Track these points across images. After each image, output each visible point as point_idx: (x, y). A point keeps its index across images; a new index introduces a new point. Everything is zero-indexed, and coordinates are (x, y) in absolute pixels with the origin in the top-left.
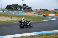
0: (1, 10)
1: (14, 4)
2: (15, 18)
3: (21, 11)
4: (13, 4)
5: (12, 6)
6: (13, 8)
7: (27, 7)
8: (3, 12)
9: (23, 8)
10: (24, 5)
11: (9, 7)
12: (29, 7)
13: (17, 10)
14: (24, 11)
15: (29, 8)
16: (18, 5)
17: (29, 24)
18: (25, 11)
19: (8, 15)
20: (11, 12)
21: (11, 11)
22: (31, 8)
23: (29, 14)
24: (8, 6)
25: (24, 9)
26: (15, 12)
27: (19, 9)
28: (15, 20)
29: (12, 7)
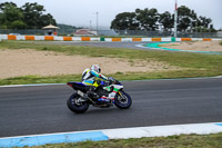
0: (95, 33)
1: (142, 9)
2: (145, 62)
3: (166, 34)
4: (138, 10)
5: (133, 15)
6: (137, 25)
7: (195, 17)
8: (102, 39)
9: (176, 24)
10: (183, 11)
11: (123, 23)
12: (203, 19)
13: (152, 32)
14: (179, 36)
15: (199, 24)
16: (155, 10)
17: (112, 96)
18: (186, 36)
19: (121, 52)
20: (130, 39)
21: (130, 34)
22: (209, 21)
23: (199, 45)
24: (120, 16)
25: (182, 26)
26: (144, 39)
27: (161, 28)
28: (144, 70)
29: (135, 21)
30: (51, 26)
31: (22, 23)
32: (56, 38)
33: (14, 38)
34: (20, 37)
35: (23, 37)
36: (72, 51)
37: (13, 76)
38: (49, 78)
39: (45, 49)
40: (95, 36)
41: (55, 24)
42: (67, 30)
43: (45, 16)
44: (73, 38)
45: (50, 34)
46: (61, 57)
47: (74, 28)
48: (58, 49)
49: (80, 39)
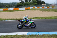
30: (44, 4)
31: (36, 4)
32: (45, 7)
33: (35, 8)
34: (36, 7)
35: (37, 7)
36: (49, 10)
37: (34, 17)
38: (43, 17)
39: (42, 10)
40: (56, 6)
41: (45, 3)
42: (48, 5)
43: (42, 2)
44: (50, 7)
45: (43, 6)
46: (46, 12)
47: (50, 4)
48: (46, 10)
49: (51, 7)
